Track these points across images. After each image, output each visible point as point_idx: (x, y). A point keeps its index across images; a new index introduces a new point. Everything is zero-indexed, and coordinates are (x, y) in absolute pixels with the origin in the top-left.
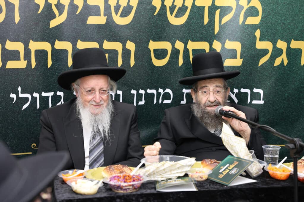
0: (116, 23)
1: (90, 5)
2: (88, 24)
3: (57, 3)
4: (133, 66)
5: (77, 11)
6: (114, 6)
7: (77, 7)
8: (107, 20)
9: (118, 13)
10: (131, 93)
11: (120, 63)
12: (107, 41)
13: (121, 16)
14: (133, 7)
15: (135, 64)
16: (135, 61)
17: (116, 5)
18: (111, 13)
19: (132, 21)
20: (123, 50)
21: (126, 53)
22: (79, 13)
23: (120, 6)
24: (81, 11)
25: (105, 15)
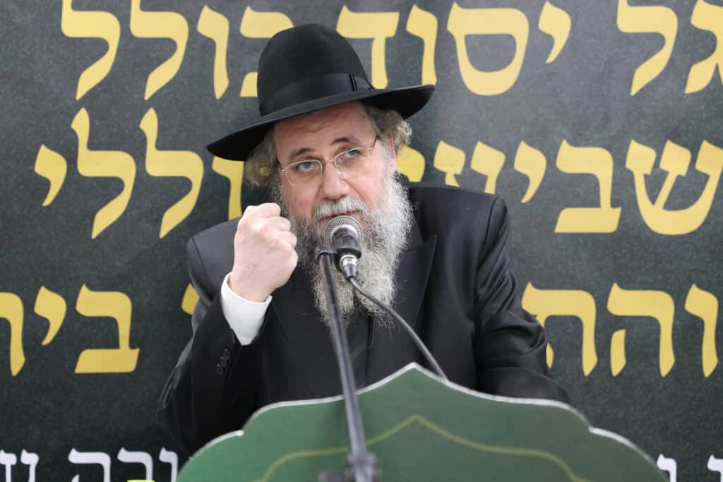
0: (650, 230)
1: (566, 175)
2: (558, 234)
3: (464, 171)
4: (714, 372)
5: (523, 194)
6: (646, 176)
7: (524, 181)
8: (622, 219)
9: (656, 196)
10: (707, 470)
11: (667, 361)
12: (622, 286)
13: (669, 206)
14: (705, 178)
15: (718, 366)
16: (719, 355)
17: (653, 171)
18: (634, 197)
19: (706, 223)
20: (676, 317)
21: (688, 329)
22: (534, 199)
23: (664, 174)
24: (538, 192)
25: (614, 204)
